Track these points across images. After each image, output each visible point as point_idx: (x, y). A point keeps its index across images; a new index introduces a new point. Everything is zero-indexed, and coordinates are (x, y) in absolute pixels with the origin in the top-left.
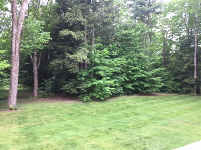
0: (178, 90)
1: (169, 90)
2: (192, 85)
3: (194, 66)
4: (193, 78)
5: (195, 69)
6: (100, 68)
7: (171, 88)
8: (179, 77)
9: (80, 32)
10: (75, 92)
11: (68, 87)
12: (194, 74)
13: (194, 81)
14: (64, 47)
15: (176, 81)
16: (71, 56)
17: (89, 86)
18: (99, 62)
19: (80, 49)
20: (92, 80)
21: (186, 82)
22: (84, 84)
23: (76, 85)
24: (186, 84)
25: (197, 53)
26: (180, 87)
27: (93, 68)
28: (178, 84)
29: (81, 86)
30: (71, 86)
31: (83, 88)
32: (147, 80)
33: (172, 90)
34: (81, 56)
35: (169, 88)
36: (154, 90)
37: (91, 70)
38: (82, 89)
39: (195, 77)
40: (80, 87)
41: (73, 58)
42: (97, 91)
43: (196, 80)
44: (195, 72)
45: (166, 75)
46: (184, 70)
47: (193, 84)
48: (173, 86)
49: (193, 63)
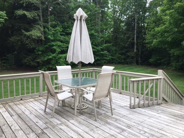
0: (123, 62)
1: (116, 61)
2: (132, 58)
3: (134, 41)
4: (133, 52)
5: (135, 44)
6: (54, 44)
7: (118, 60)
8: (124, 51)
9: (34, 12)
10: (34, 65)
11: (27, 60)
12: (134, 49)
13: (134, 54)
14: (21, 24)
15: (122, 54)
16: (28, 34)
17: (46, 59)
18: (52, 38)
19: (35, 27)
20: (48, 54)
21: (129, 54)
22: (42, 58)
23: (35, 59)
24: (128, 56)
25: (136, 31)
26: (125, 59)
27: (49, 44)
28: (123, 57)
29: (39, 59)
30: (31, 59)
31: (42, 61)
32: (98, 54)
33: (118, 61)
34: (36, 33)
35: (116, 60)
36: (103, 62)
37: (47, 45)
38: (41, 62)
39: (135, 51)
40: (38, 60)
41: (29, 35)
42: (53, 64)
43: (136, 53)
44: (135, 47)
45: (114, 50)
46: (127, 45)
47: (133, 56)
48: (119, 59)
49: (133, 39)
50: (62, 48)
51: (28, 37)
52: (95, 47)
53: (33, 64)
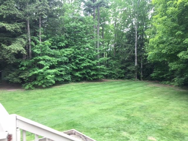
0: (123, 77)
1: (115, 76)
2: (134, 72)
3: (135, 55)
4: (134, 66)
5: (136, 58)
6: (41, 58)
7: (117, 74)
8: (124, 65)
9: (16, 24)
10: (18, 81)
11: (10, 76)
12: (135, 62)
13: (135, 68)
15: (122, 68)
16: (8, 48)
17: (30, 75)
18: (39, 52)
19: (17, 40)
20: (34, 69)
21: (129, 69)
22: (26, 74)
23: (19, 75)
24: (129, 71)
25: (137, 44)
26: (125, 74)
27: (35, 58)
28: (123, 71)
29: (24, 75)
30: (14, 75)
31: (26, 77)
32: (94, 68)
33: (118, 76)
35: (116, 75)
36: (100, 77)
37: (32, 60)
38: (24, 78)
39: (136, 64)
40: (22, 77)
42: (38, 80)
44: (136, 60)
46: (126, 59)
47: (134, 71)
48: (119, 73)
49: (134, 52)
50: (52, 62)
51: (8, 52)
52: (91, 61)
53: (16, 80)
